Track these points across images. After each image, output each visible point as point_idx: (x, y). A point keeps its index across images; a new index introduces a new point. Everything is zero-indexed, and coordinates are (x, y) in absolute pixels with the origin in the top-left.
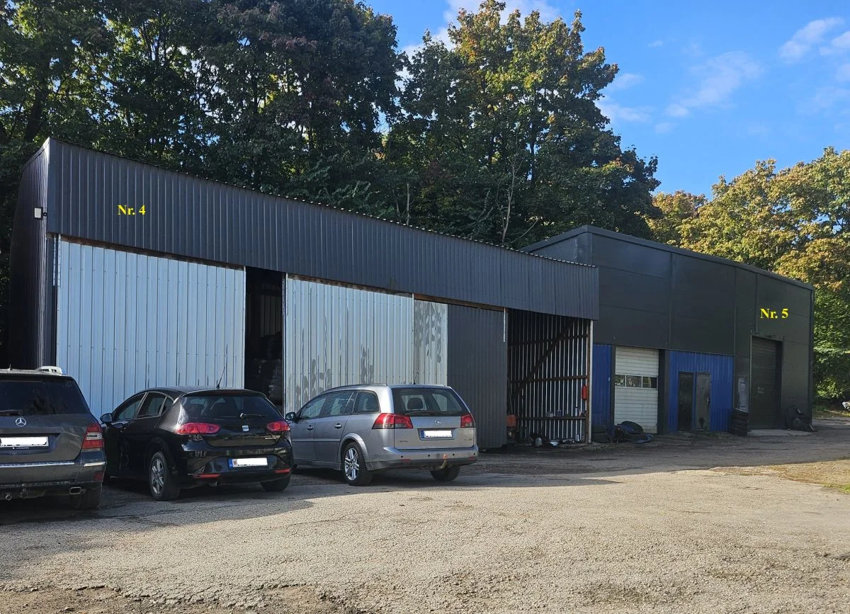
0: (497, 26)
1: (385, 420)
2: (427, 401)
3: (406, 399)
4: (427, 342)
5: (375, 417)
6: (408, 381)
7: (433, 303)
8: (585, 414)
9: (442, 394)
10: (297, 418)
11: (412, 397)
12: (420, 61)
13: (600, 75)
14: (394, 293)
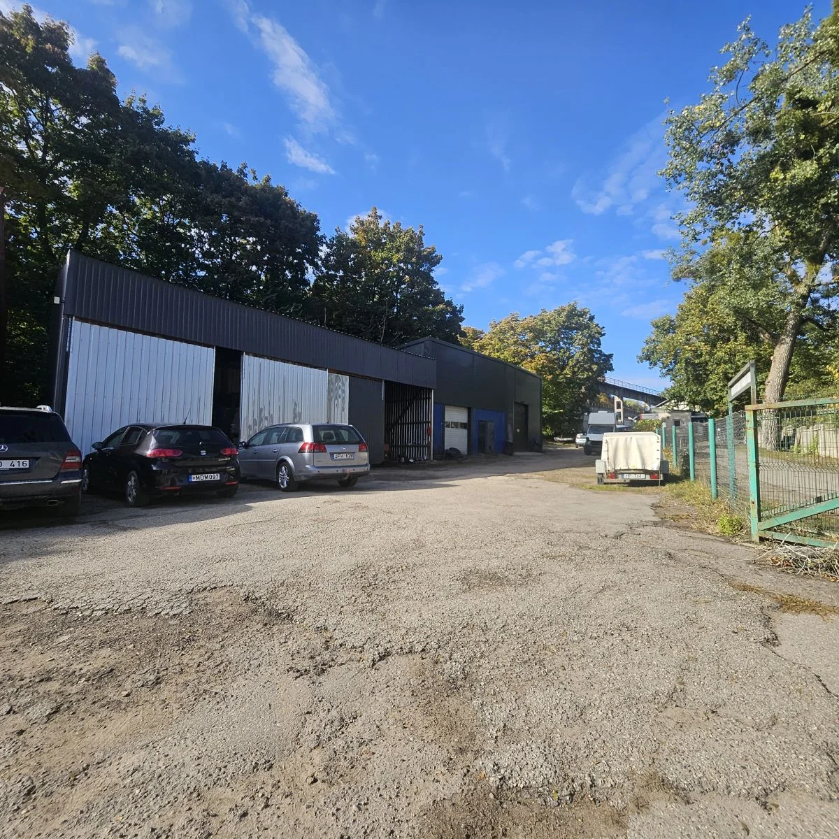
0: (377, 228)
1: (307, 447)
2: (336, 434)
3: (322, 433)
4: (336, 398)
5: (300, 445)
6: (324, 422)
7: (340, 375)
8: (429, 443)
9: (347, 430)
10: (247, 446)
11: (326, 431)
12: (333, 242)
13: (433, 260)
14: (315, 368)
